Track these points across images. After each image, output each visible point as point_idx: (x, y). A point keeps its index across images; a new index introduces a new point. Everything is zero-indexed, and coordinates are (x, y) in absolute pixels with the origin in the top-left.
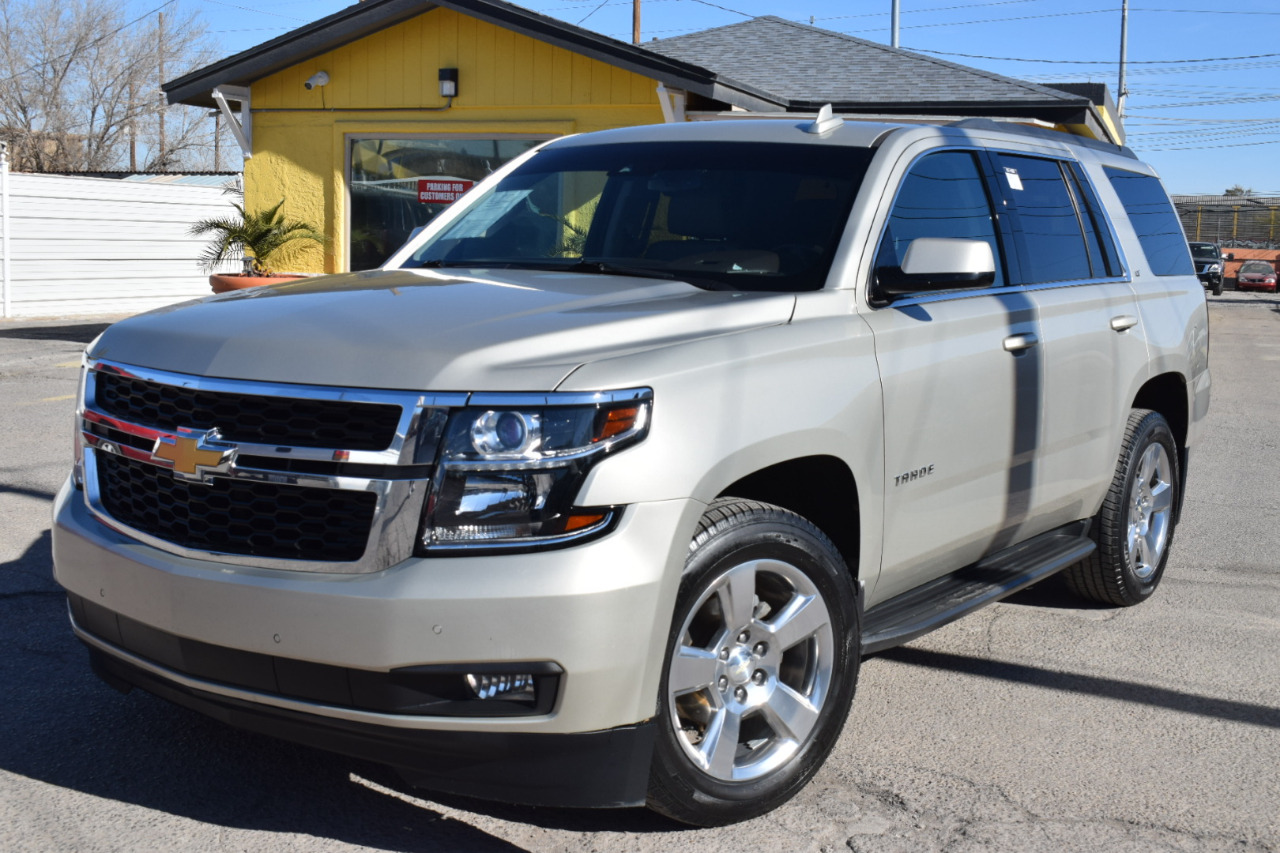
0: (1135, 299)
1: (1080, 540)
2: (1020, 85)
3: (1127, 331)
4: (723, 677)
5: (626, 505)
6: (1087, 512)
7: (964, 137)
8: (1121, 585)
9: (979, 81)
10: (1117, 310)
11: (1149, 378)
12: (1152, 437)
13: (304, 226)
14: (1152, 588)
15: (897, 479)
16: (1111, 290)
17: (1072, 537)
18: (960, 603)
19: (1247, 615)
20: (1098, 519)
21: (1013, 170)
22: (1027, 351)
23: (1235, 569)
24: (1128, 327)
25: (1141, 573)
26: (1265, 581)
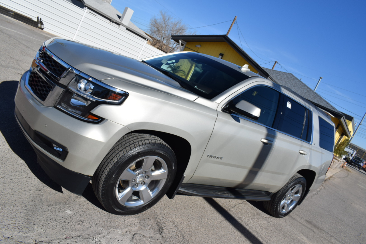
0: (310, 149)
1: (268, 196)
2: (332, 106)
3: (304, 155)
4: (135, 180)
5: (105, 119)
6: (273, 191)
7: (280, 89)
8: (274, 212)
9: (324, 102)
10: (303, 149)
11: (305, 169)
12: (299, 183)
13: (184, 71)
14: (283, 216)
15: (208, 155)
16: (305, 144)
17: (266, 195)
18: (219, 194)
19: (301, 234)
20: (275, 194)
21: (290, 103)
22: (268, 145)
23: (309, 222)
24: (304, 154)
25: (282, 212)
26: (313, 229)
